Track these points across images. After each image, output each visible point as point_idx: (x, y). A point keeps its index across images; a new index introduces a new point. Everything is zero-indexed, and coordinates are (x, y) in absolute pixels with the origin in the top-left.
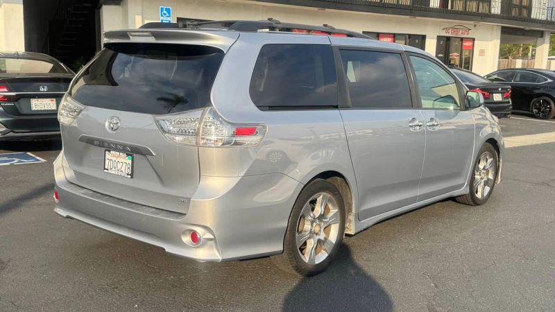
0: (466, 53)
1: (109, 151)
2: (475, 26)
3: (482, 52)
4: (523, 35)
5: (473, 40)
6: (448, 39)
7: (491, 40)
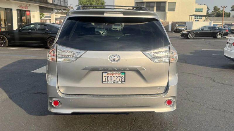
0: (28, 17)
1: (106, 72)
2: (30, 5)
3: (34, 17)
4: (47, 9)
5: (30, 11)
6: (20, 10)
7: (36, 12)
